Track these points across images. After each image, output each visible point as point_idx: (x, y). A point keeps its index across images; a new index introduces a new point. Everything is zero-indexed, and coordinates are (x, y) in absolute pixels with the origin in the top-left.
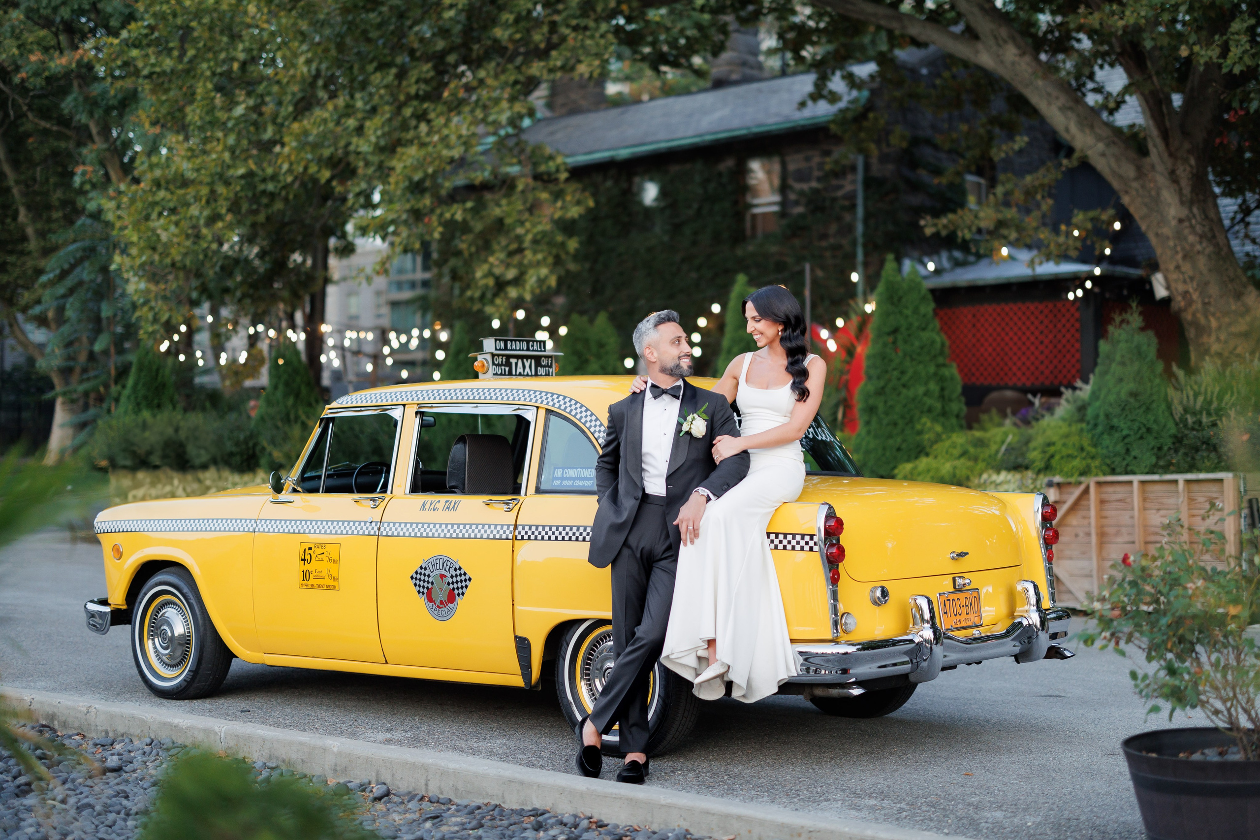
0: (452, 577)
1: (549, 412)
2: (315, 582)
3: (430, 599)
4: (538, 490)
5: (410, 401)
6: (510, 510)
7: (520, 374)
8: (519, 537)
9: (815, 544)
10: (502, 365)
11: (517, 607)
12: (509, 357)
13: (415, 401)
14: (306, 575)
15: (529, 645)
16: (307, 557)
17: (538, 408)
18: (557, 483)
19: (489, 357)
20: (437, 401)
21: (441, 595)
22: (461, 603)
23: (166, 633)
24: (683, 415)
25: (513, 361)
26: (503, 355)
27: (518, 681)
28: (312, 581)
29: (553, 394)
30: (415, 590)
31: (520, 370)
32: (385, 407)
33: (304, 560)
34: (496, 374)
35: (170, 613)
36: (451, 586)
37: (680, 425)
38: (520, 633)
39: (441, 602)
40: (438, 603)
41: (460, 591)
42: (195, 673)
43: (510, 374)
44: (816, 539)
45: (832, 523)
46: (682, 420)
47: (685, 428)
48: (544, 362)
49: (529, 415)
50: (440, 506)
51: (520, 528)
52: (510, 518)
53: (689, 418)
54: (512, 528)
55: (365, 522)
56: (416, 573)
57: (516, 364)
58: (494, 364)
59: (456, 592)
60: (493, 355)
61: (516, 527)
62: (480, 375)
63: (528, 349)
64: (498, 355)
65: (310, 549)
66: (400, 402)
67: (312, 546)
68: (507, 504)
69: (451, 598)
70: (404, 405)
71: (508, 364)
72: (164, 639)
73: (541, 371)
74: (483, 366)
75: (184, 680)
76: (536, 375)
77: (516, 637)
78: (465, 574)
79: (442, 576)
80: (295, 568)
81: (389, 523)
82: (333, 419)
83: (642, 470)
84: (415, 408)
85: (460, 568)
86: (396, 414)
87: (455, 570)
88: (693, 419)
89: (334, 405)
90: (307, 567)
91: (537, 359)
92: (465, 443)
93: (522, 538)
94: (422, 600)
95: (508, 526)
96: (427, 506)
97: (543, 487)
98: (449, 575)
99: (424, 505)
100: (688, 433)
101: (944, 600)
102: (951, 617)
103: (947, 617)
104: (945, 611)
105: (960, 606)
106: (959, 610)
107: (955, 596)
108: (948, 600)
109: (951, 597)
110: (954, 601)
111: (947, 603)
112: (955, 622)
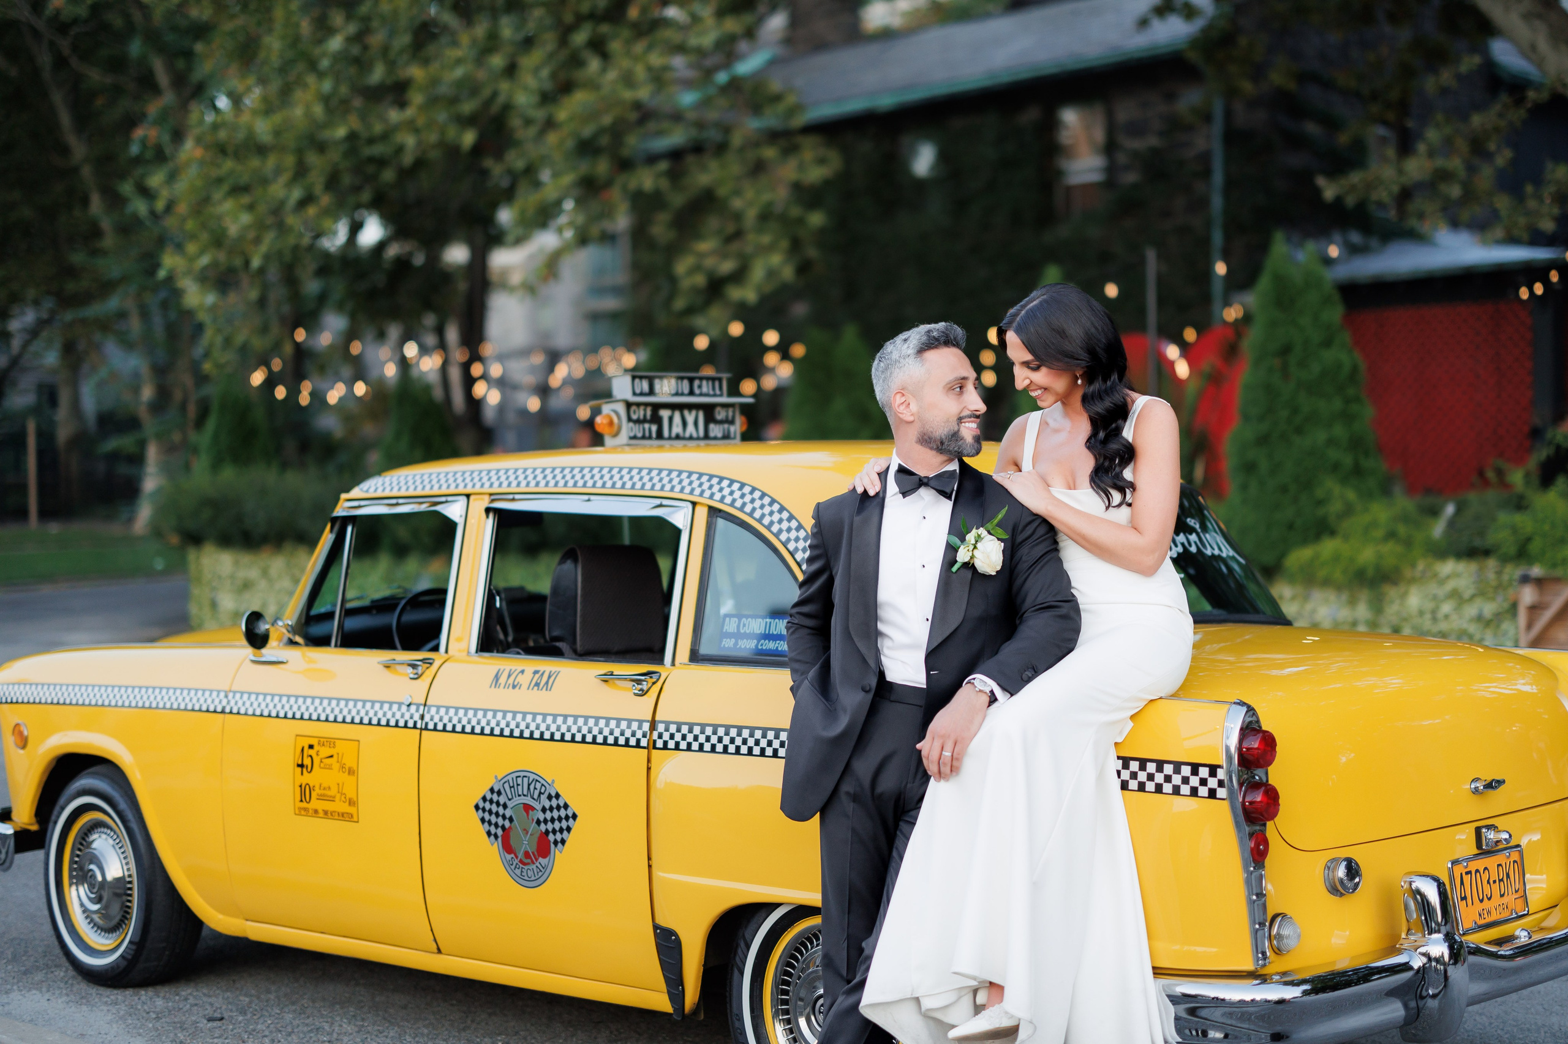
0: (544, 810)
1: (714, 512)
2: (321, 806)
3: (507, 847)
4: (696, 657)
5: (477, 489)
6: (643, 693)
7: (678, 437)
8: (660, 744)
9: (1221, 784)
10: (644, 421)
11: (657, 873)
12: (656, 407)
13: (487, 489)
14: (305, 793)
15: (678, 943)
16: (307, 761)
17: (694, 504)
18: (728, 643)
19: (621, 409)
20: (523, 489)
21: (526, 843)
22: (561, 858)
23: (94, 876)
24: (958, 530)
25: (665, 414)
26: (646, 405)
27: (661, 1002)
28: (315, 804)
29: (721, 479)
30: (481, 829)
31: (677, 429)
32: (435, 499)
33: (301, 766)
34: (634, 438)
35: (101, 843)
36: (543, 827)
37: (951, 550)
38: (662, 922)
39: (527, 855)
40: (521, 855)
41: (558, 837)
42: (139, 945)
43: (660, 435)
44: (1221, 774)
45: (1254, 743)
46: (955, 540)
47: (963, 556)
48: (720, 414)
49: (679, 518)
50: (525, 680)
51: (661, 728)
52: (642, 708)
53: (971, 537)
54: (646, 727)
55: (400, 704)
56: (484, 799)
57: (671, 419)
58: (630, 419)
59: (551, 837)
60: (629, 405)
61: (653, 725)
62: (608, 441)
63: (691, 393)
64: (638, 405)
65: (311, 747)
66: (461, 490)
67: (314, 742)
68: (639, 682)
69: (544, 848)
70: (468, 496)
71: (656, 419)
72: (91, 886)
73: (716, 430)
74: (611, 423)
75: (122, 956)
76: (707, 437)
77: (656, 927)
78: (566, 806)
79: (528, 808)
80: (287, 780)
81: (438, 708)
82: (353, 519)
83: (878, 634)
84: (485, 502)
85: (558, 796)
86: (454, 511)
87: (550, 797)
88: (978, 538)
89: (356, 492)
90: (307, 778)
91: (709, 410)
92: (576, 561)
93: (665, 747)
94: (492, 850)
95: (641, 722)
96: (503, 680)
97: (704, 650)
98: (538, 807)
99: (497, 677)
100: (969, 566)
101: (1461, 874)
102: (1472, 904)
103: (1467, 906)
104: (1463, 896)
105: (1488, 882)
106: (1487, 891)
107: (1480, 864)
108: (1467, 873)
109: (1473, 866)
110: (1478, 874)
111: (1467, 879)
112: (1480, 915)
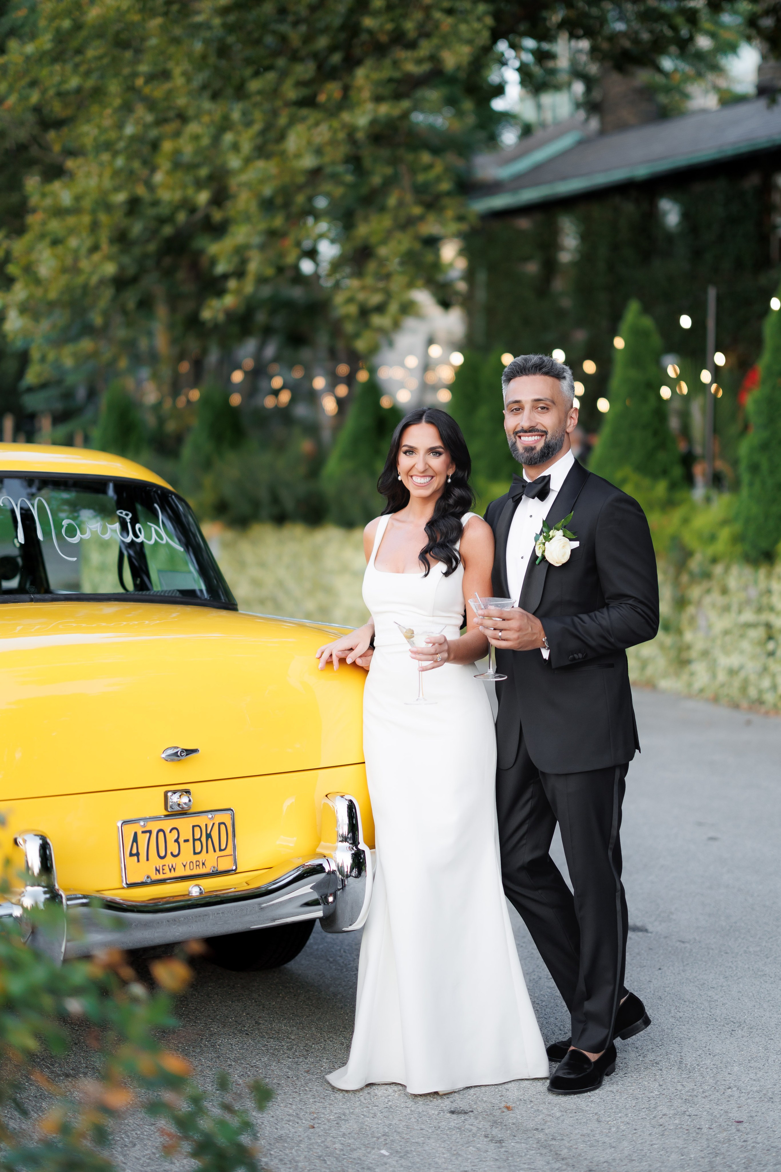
101: (136, 834)
102: (148, 860)
103: (138, 861)
104: (134, 851)
105: (177, 841)
106: (173, 847)
107: (167, 825)
108: (143, 832)
109: (154, 827)
110: (161, 834)
111: (143, 839)
112: (157, 870)
